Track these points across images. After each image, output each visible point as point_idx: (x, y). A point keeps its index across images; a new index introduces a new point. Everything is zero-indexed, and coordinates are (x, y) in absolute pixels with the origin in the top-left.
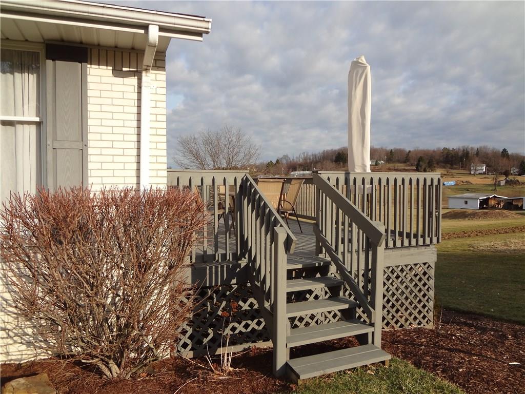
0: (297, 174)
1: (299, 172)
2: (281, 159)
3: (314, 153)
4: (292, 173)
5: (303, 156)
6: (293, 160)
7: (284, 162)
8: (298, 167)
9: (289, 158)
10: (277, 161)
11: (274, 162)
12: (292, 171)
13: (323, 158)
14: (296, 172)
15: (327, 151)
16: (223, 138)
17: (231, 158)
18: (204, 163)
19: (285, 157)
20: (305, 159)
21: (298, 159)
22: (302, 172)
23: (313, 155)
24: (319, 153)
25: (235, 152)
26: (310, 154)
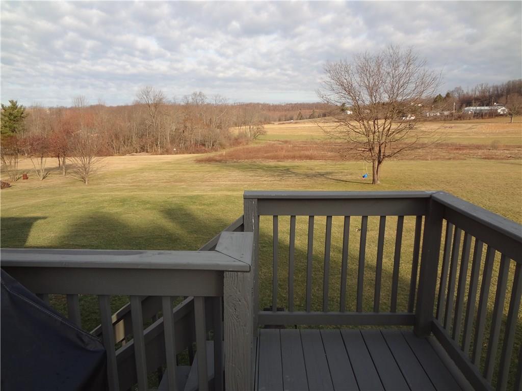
0: (472, 109)
1: (475, 108)
2: (452, 91)
3: (495, 85)
4: (466, 109)
5: (480, 88)
6: (467, 93)
7: (456, 95)
8: (473, 101)
9: (463, 91)
10: (448, 95)
11: (444, 95)
12: (466, 106)
13: (507, 89)
14: (471, 108)
15: (513, 82)
16: (385, 64)
17: (395, 91)
18: (357, 98)
19: (458, 89)
20: (483, 92)
21: (473, 93)
22: (478, 108)
23: (493, 87)
24: (503, 85)
25: (401, 82)
26: (490, 85)
